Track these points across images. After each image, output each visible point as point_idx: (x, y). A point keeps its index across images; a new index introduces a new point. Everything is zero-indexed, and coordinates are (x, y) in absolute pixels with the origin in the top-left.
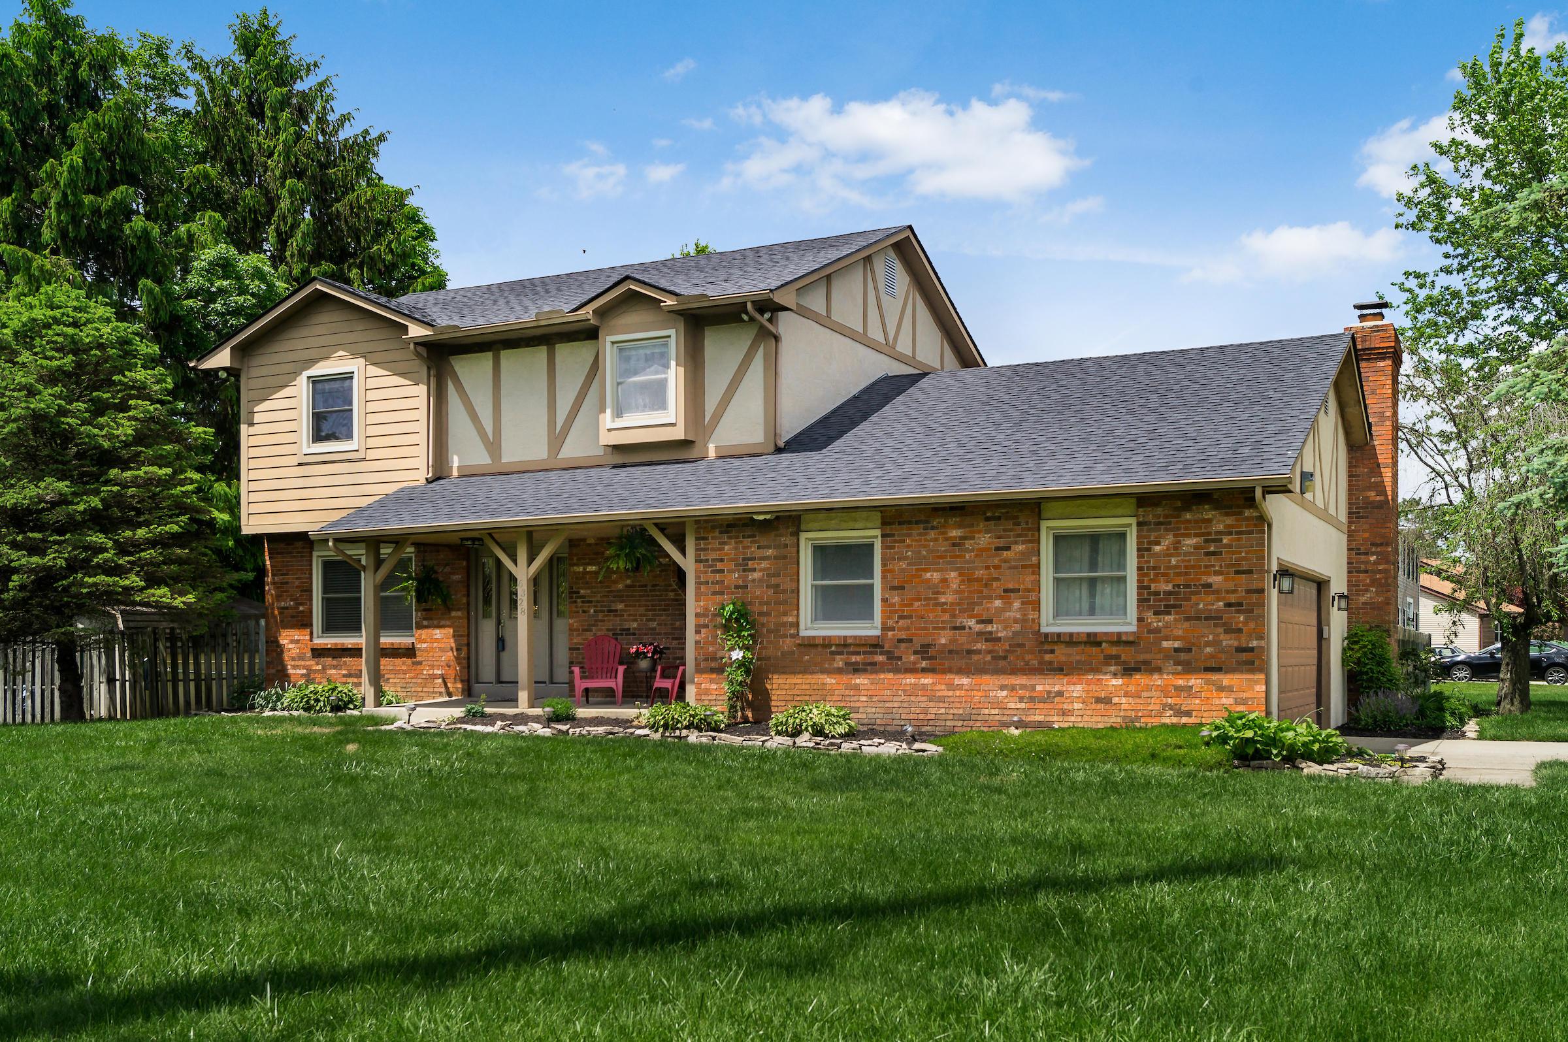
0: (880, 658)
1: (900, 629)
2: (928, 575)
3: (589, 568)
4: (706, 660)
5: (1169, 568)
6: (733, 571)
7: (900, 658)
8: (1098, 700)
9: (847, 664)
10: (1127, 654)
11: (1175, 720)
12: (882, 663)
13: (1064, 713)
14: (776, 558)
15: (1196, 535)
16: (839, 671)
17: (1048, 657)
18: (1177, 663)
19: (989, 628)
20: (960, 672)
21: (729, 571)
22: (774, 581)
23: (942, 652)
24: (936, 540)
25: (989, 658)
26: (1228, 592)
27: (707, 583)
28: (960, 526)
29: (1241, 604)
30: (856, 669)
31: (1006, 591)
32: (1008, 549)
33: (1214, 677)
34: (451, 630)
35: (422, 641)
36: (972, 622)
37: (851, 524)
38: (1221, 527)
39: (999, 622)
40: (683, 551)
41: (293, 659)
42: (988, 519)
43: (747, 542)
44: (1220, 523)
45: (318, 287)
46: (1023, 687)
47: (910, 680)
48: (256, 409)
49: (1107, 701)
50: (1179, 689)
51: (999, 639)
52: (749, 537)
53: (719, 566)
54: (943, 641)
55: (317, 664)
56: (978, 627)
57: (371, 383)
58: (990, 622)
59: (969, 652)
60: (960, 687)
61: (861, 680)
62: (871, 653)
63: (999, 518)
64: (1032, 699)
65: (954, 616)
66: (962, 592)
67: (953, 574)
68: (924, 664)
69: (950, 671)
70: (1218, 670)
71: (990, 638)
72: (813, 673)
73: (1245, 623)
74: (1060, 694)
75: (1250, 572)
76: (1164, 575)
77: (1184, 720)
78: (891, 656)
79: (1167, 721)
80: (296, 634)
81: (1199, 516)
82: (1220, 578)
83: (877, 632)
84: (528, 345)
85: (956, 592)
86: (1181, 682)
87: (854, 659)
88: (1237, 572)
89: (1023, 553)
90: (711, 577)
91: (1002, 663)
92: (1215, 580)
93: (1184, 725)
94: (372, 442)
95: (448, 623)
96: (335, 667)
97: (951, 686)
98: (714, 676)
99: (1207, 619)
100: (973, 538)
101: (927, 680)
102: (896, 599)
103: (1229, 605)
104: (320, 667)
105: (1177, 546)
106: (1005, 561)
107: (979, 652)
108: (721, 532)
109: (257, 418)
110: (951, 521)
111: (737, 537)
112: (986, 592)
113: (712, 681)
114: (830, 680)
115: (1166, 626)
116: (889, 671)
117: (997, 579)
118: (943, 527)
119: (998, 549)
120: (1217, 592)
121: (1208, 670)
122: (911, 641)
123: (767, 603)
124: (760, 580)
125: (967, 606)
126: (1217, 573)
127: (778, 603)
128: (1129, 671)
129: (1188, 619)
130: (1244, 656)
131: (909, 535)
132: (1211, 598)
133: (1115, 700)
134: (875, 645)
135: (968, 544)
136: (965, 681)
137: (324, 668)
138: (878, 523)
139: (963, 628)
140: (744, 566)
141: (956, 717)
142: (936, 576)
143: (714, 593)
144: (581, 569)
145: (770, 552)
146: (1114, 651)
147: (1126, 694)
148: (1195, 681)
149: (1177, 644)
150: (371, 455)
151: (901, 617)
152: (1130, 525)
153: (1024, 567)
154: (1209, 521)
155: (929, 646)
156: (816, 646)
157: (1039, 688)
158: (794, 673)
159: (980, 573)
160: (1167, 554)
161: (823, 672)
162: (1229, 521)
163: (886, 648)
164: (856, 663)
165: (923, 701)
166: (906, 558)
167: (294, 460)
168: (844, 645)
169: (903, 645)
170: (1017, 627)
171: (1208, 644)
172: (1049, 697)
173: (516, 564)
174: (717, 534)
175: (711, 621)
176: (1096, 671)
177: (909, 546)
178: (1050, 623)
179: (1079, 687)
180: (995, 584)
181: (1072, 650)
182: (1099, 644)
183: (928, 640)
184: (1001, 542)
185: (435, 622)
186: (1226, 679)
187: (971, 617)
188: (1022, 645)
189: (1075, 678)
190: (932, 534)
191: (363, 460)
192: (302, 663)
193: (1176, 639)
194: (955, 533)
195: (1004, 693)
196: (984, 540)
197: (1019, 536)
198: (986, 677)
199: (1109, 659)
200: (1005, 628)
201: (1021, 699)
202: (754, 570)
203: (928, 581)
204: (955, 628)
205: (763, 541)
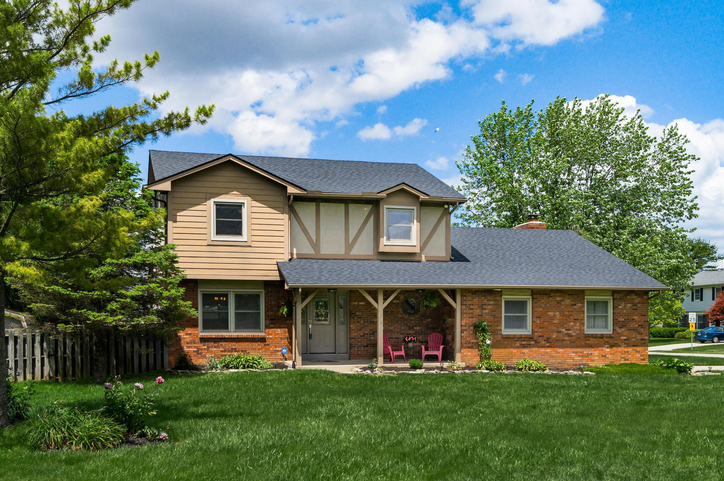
0: (533, 343)
1: (540, 332)
2: (549, 313)
3: (360, 303)
4: (466, 343)
5: (623, 313)
6: (477, 309)
7: (539, 343)
8: (603, 356)
9: (520, 345)
10: (611, 341)
11: (624, 362)
12: (533, 344)
13: (593, 361)
14: (494, 305)
15: (631, 303)
16: (518, 347)
17: (588, 342)
18: (625, 344)
19: (570, 332)
20: (560, 347)
21: (476, 309)
22: (493, 313)
23: (553, 340)
24: (552, 301)
25: (569, 342)
26: (639, 321)
27: (467, 313)
28: (560, 296)
29: (642, 325)
30: (524, 347)
31: (575, 319)
32: (575, 305)
33: (635, 348)
34: (287, 330)
35: (269, 334)
36: (564, 330)
37: (520, 294)
38: (637, 301)
39: (573, 330)
40: (455, 301)
41: (188, 343)
42: (569, 295)
43: (483, 298)
44: (637, 300)
45: (231, 159)
46: (580, 352)
47: (543, 350)
48: (178, 214)
49: (605, 356)
50: (625, 352)
51: (572, 336)
52: (484, 296)
53: (472, 307)
54: (554, 336)
55: (204, 346)
56: (566, 332)
57: (254, 210)
58: (570, 330)
59: (563, 340)
60: (559, 353)
61: (526, 351)
62: (530, 341)
63: (573, 295)
64: (582, 356)
65: (558, 328)
66: (560, 319)
67: (558, 313)
68: (548, 345)
69: (556, 347)
70: (636, 346)
71: (570, 335)
72: (508, 348)
73: (643, 331)
74: (591, 354)
75: (645, 315)
76: (622, 315)
77: (627, 362)
78: (537, 342)
79: (622, 362)
80: (189, 330)
81: (631, 297)
82: (637, 317)
83: (530, 333)
84: (334, 202)
85: (558, 319)
86: (626, 350)
87: (523, 343)
88: (642, 315)
89: (580, 307)
90: (468, 311)
91: (573, 344)
92: (636, 317)
93: (627, 364)
94: (254, 238)
95: (284, 326)
96: (215, 347)
97: (557, 352)
98: (470, 350)
99: (634, 330)
100: (564, 301)
101: (548, 350)
102: (538, 322)
103: (639, 326)
104: (206, 347)
105: (625, 307)
106: (575, 309)
107: (566, 340)
108: (473, 294)
109: (178, 219)
110: (557, 294)
111: (479, 296)
112: (568, 320)
113: (469, 352)
114: (514, 351)
115: (622, 332)
116: (536, 347)
117: (572, 315)
118: (555, 296)
119: (572, 305)
120: (636, 322)
121: (633, 346)
122: (543, 336)
123: (491, 322)
124: (488, 313)
125: (562, 324)
126: (636, 316)
127: (495, 322)
128: (611, 346)
129: (628, 330)
130: (643, 341)
131: (543, 299)
132: (634, 323)
133: (607, 356)
134: (530, 338)
135: (563, 303)
136: (561, 350)
137: (208, 348)
138: (530, 293)
139: (561, 332)
140: (482, 307)
141: (559, 363)
142: (552, 314)
143: (470, 317)
144: (357, 303)
145: (492, 302)
146: (607, 340)
147: (611, 354)
148: (630, 350)
149: (625, 338)
150: (253, 244)
151: (540, 328)
152: (610, 299)
153: (580, 311)
154: (634, 299)
155: (549, 338)
156: (509, 338)
157: (585, 352)
158: (501, 348)
159: (566, 313)
160: (622, 309)
161: (512, 348)
162: (639, 299)
163: (535, 339)
164: (524, 344)
165: (547, 358)
166: (542, 307)
167: (205, 243)
168: (520, 338)
169: (540, 338)
170: (578, 332)
171: (634, 338)
172: (588, 355)
173: (378, 303)
174: (470, 294)
175: (468, 328)
176: (602, 346)
177: (543, 303)
178: (588, 331)
179: (597, 352)
180: (571, 317)
181: (594, 340)
182: (603, 338)
183: (549, 336)
184: (573, 303)
185: (277, 326)
186: (638, 349)
187: (563, 328)
188: (579, 338)
189: (595, 349)
190: (551, 299)
191: (250, 246)
192: (194, 345)
193: (624, 336)
194: (558, 299)
195: (574, 354)
196: (568, 301)
197: (579, 301)
198: (568, 349)
199: (607, 342)
200: (574, 332)
201: (579, 356)
202: (486, 309)
203: (550, 315)
204: (558, 332)
205: (489, 298)
